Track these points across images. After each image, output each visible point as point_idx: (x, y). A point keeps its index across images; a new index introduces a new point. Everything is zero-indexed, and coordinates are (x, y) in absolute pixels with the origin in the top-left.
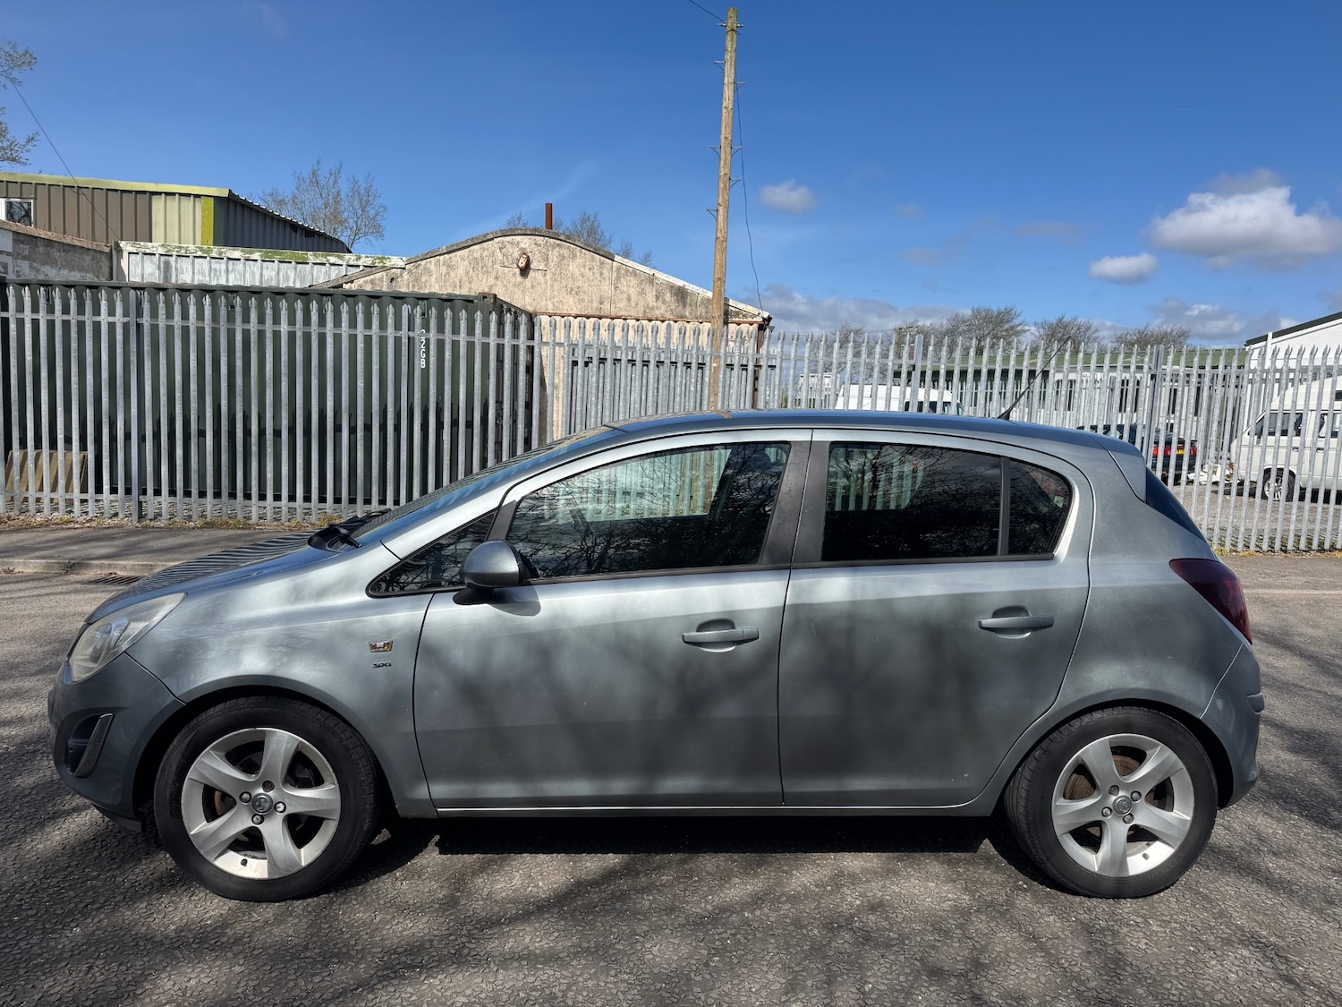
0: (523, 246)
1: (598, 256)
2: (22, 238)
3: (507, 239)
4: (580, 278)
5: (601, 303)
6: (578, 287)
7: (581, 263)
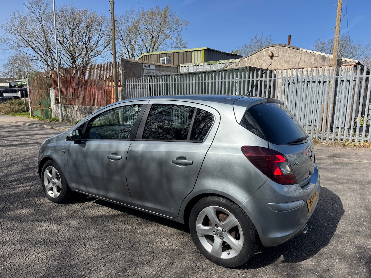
0: (272, 50)
1: (295, 50)
2: (157, 66)
3: (267, 49)
4: (289, 57)
5: (295, 64)
6: (288, 60)
7: (289, 53)
